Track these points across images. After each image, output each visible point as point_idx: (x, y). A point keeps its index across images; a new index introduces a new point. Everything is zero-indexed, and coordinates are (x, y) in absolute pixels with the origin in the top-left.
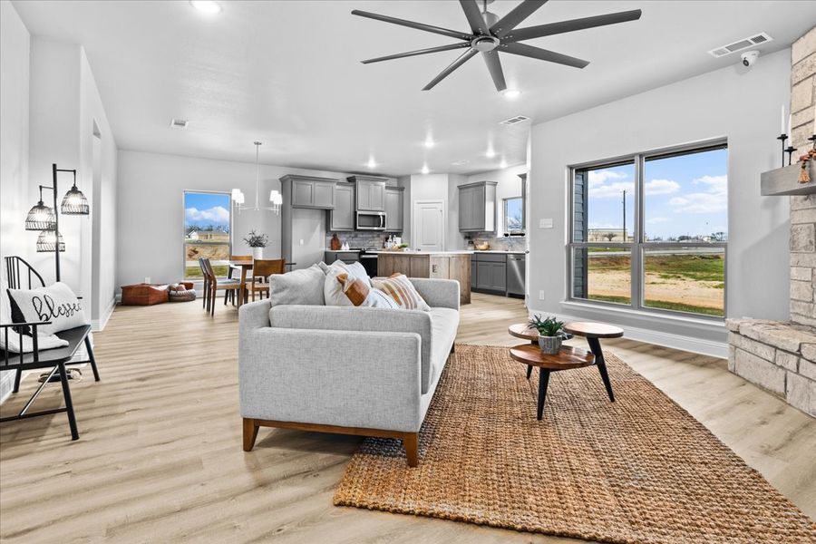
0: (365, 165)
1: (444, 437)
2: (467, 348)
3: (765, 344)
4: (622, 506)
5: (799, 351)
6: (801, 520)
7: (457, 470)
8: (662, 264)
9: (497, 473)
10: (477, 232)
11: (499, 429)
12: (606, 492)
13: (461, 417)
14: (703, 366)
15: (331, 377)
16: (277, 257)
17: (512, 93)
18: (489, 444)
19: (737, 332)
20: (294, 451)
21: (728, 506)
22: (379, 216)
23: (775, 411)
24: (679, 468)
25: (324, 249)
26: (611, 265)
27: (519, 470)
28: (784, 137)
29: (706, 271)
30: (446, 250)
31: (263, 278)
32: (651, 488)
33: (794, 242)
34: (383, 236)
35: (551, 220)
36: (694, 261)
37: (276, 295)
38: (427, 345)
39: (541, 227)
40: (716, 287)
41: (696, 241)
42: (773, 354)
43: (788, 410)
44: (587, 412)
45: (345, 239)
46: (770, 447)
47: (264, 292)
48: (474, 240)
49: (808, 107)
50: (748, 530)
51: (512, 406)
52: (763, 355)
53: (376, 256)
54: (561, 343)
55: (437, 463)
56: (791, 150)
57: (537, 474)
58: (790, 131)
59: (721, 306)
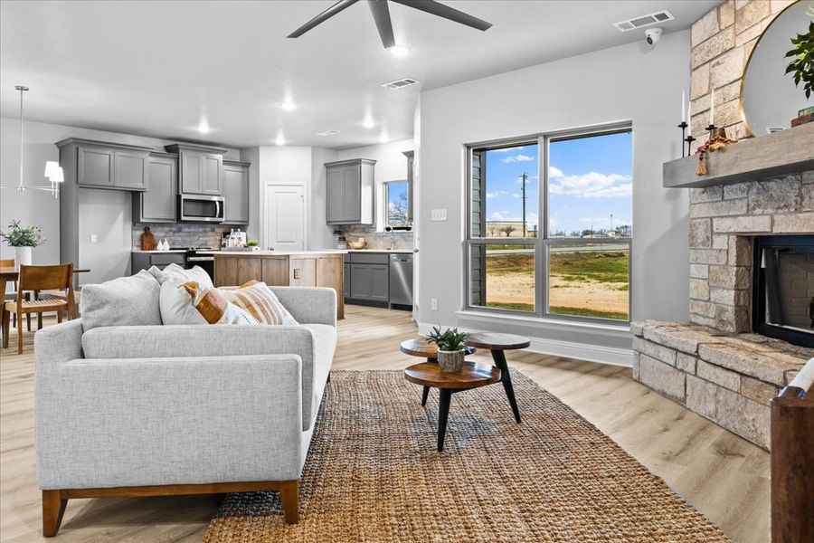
0: (194, 129)
1: (327, 484)
2: (346, 375)
3: (667, 347)
4: (533, 531)
5: (697, 352)
6: (697, 518)
7: (348, 520)
8: (564, 264)
9: (396, 516)
10: (349, 226)
11: (394, 468)
12: (517, 519)
13: (346, 459)
14: (609, 376)
15: (180, 419)
16: (54, 261)
17: (401, 50)
18: (384, 486)
19: (641, 337)
20: (123, 528)
21: (634, 515)
22: (215, 202)
23: (676, 417)
24: (587, 484)
25: (129, 249)
26: (509, 266)
27: (421, 510)
28: (684, 126)
29: (611, 271)
30: (309, 250)
31: (32, 293)
32: (561, 508)
33: (693, 238)
34: (220, 231)
35: (445, 211)
36: (600, 260)
37: (91, 314)
38: (309, 367)
39: (433, 219)
40: (621, 289)
41: (600, 236)
42: (674, 356)
43: (689, 415)
44: (492, 437)
45: (162, 234)
46: (671, 453)
47: (33, 315)
48: (346, 235)
49: (705, 95)
50: (651, 535)
51: (407, 439)
52: (665, 360)
53: (212, 258)
54: (463, 358)
55: (322, 516)
56: (690, 139)
57: (442, 511)
58: (689, 118)
59: (626, 311)
